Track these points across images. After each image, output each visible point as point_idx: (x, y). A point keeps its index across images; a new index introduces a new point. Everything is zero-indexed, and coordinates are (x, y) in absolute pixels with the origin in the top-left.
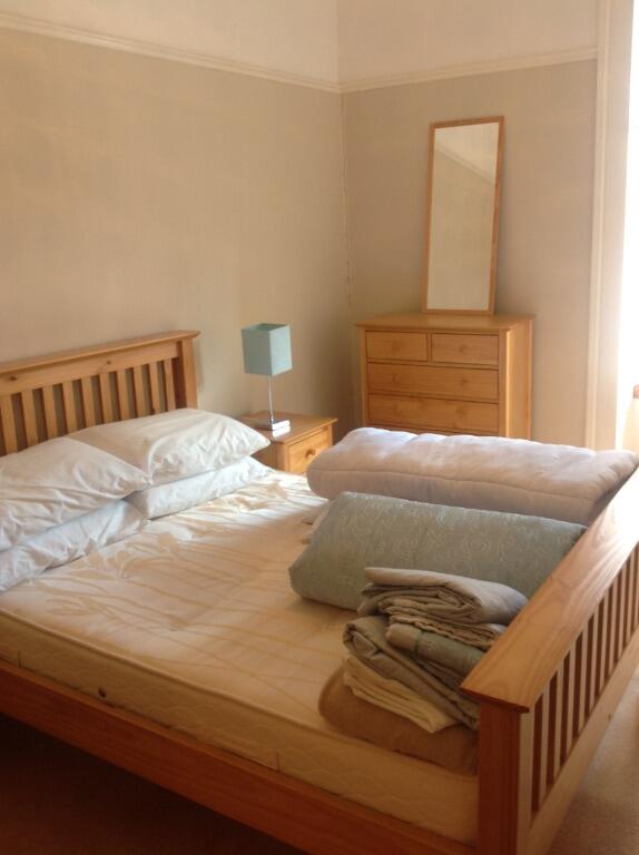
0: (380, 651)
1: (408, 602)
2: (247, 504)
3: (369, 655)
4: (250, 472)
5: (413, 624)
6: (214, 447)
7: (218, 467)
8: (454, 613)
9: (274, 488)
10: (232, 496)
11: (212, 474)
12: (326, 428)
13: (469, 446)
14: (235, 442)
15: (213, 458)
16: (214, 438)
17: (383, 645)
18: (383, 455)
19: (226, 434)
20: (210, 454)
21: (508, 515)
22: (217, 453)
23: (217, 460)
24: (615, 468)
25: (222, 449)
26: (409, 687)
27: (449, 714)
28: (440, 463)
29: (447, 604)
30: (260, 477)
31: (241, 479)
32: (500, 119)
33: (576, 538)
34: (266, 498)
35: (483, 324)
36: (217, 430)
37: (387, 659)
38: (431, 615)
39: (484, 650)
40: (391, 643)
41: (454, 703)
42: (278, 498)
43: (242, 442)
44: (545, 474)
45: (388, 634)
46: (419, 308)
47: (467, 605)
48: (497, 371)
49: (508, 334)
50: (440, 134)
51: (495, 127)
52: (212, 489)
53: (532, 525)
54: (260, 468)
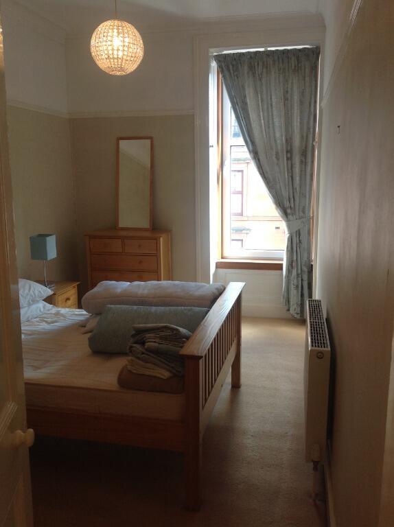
0: (143, 353)
1: (152, 335)
2: (46, 322)
3: (139, 356)
4: (44, 307)
5: (154, 342)
6: (27, 295)
7: (29, 305)
8: (170, 335)
9: (57, 314)
10: (38, 319)
11: (27, 308)
12: (74, 287)
13: (156, 285)
14: (37, 292)
15: (27, 300)
16: (27, 291)
17: (144, 351)
18: (119, 290)
19: (32, 289)
20: (25, 298)
21: (180, 308)
22: (28, 297)
23: (29, 301)
24: (217, 289)
25: (31, 296)
26: (157, 365)
27: (170, 372)
28: (146, 292)
29: (168, 333)
30: (49, 310)
31: (40, 311)
32: (151, 138)
33: (207, 313)
34: (56, 319)
35: (148, 234)
36: (27, 287)
37: (146, 356)
38: (161, 338)
39: (182, 347)
40: (146, 350)
41: (172, 367)
42: (62, 318)
43: (40, 292)
44: (191, 293)
45: (146, 347)
46: (115, 227)
47: (175, 332)
48: (157, 256)
49: (161, 239)
50: (122, 143)
51: (148, 142)
52: (27, 316)
53: (189, 310)
54: (49, 306)
